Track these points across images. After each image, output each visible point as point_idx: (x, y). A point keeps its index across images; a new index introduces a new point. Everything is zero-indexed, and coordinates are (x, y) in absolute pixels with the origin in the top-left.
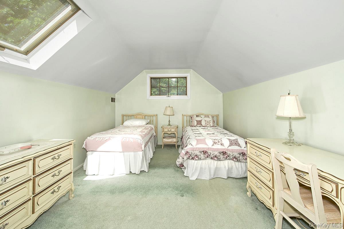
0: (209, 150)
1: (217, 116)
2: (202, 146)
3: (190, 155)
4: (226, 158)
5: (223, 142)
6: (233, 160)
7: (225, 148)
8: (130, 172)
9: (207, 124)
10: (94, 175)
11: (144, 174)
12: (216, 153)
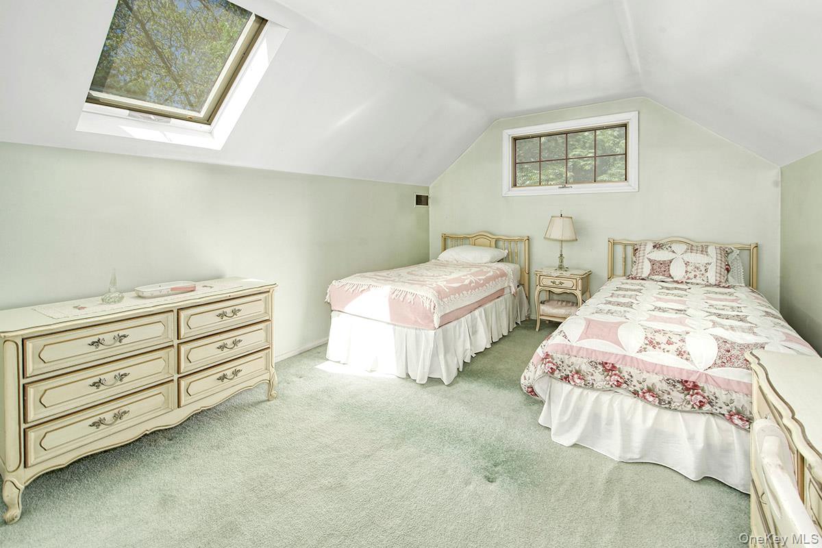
0: (626, 365)
1: (753, 251)
2: (601, 347)
3: (554, 367)
4: (700, 407)
5: (689, 347)
6: (731, 420)
7: (695, 369)
8: (408, 375)
9: (691, 275)
10: (339, 362)
11: (436, 388)
12: (654, 380)
